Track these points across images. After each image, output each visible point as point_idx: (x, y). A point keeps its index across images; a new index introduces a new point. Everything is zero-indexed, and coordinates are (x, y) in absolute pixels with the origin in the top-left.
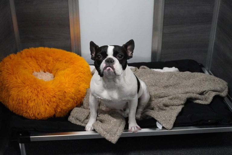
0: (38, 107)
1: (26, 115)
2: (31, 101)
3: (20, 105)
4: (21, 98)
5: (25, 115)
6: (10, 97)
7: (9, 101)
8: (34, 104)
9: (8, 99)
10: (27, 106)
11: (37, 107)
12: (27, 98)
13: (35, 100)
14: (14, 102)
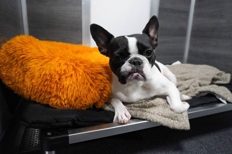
0: (76, 87)
1: (56, 102)
2: (66, 78)
3: (46, 83)
4: (47, 72)
5: (54, 101)
6: (28, 73)
7: (24, 80)
8: (71, 82)
9: (24, 76)
10: (59, 86)
11: (74, 87)
12: (60, 72)
13: (71, 75)
14: (33, 81)
